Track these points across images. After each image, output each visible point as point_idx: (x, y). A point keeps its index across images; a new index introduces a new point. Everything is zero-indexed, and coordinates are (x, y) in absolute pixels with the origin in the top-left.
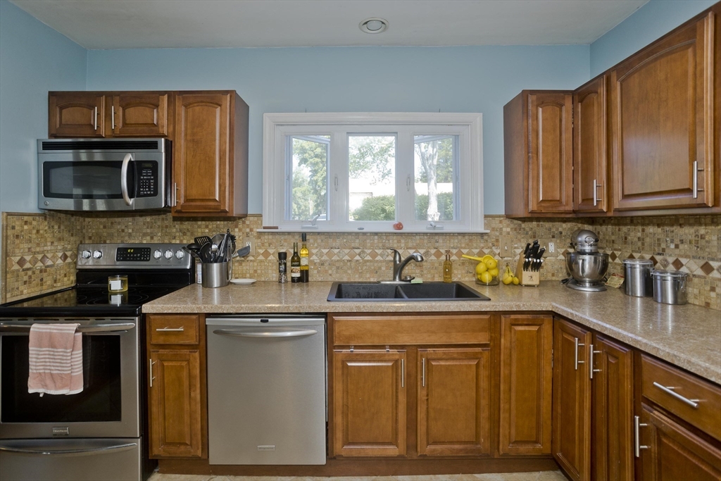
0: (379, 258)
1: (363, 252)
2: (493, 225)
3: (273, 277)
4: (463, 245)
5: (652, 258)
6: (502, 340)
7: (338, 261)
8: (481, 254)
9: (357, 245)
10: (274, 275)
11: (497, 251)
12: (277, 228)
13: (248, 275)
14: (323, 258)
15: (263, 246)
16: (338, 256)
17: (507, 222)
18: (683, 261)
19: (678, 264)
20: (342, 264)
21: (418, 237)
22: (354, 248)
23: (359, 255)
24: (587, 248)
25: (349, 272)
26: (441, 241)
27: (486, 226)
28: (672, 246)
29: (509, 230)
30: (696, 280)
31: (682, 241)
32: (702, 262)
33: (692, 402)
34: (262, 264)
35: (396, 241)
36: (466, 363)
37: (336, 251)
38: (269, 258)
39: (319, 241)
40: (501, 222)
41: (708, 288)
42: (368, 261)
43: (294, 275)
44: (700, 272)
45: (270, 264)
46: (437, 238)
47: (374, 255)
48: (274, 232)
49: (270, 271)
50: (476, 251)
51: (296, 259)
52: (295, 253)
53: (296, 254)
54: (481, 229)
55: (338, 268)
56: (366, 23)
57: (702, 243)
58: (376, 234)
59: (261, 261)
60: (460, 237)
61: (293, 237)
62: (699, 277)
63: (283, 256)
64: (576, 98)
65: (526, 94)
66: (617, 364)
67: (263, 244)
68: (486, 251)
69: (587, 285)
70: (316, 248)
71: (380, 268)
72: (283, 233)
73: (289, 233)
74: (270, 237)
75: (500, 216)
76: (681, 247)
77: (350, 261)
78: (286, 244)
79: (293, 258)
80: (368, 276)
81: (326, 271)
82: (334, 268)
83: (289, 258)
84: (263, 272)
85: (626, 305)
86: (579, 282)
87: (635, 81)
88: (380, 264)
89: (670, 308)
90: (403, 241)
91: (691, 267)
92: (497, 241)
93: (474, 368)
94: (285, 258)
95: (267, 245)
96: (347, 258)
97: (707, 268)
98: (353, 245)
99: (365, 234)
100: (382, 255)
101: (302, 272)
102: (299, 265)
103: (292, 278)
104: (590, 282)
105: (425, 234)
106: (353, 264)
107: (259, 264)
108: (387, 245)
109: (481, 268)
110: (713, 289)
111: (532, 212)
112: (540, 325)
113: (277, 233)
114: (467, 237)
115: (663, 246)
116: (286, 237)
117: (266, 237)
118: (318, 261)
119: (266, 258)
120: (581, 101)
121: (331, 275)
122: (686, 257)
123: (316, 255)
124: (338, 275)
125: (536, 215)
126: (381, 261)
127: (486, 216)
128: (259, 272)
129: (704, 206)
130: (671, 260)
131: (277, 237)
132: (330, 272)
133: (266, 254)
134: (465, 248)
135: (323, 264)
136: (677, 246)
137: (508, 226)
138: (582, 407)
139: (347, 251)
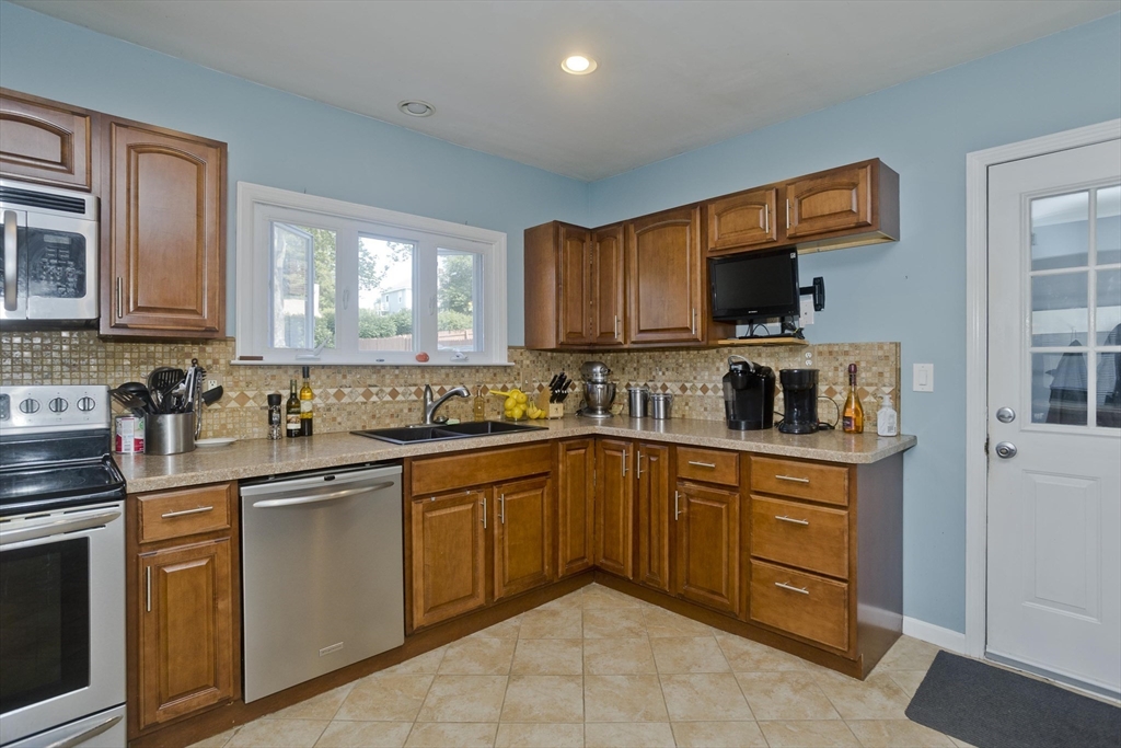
0: (400, 398)
1: (382, 390)
2: (515, 358)
3: (254, 433)
4: (488, 380)
5: (646, 385)
6: (561, 466)
7: (349, 404)
8: (504, 389)
9: (373, 382)
10: (259, 430)
11: (519, 386)
12: (261, 358)
13: (210, 434)
14: (329, 401)
15: (237, 386)
16: (350, 397)
17: (527, 353)
18: (668, 384)
19: (664, 387)
20: (355, 407)
21: (443, 371)
22: (370, 386)
23: (377, 394)
24: (600, 378)
25: (364, 417)
26: (466, 375)
27: (510, 358)
28: (660, 373)
29: (528, 362)
30: (676, 399)
31: (667, 369)
32: (680, 384)
33: (713, 466)
34: (236, 414)
35: (419, 376)
36: (533, 493)
37: (346, 391)
38: (248, 405)
39: (324, 377)
40: (521, 354)
41: (684, 404)
42: (387, 402)
43: (292, 426)
44: (679, 392)
45: (249, 414)
46: (462, 371)
47: (394, 394)
48: (254, 364)
49: (249, 425)
50: (500, 386)
51: (294, 403)
52: (292, 394)
53: (293, 396)
54: (505, 362)
55: (349, 413)
56: (406, 104)
57: (681, 369)
58: (397, 367)
59: (233, 410)
60: (485, 371)
61: (286, 372)
62: (678, 396)
63: (274, 399)
64: (595, 237)
65: (557, 225)
66: (658, 461)
67: (236, 384)
68: (509, 386)
69: (600, 412)
70: (320, 387)
71: (401, 410)
72: (270, 366)
73: (279, 367)
74: (249, 372)
75: (521, 348)
76: (667, 373)
77: (365, 403)
78: (273, 382)
79: (289, 402)
80: (388, 421)
81: (334, 419)
82: (344, 414)
83: (284, 402)
84: (237, 426)
85: (630, 421)
86: (594, 411)
87: (649, 237)
88: (401, 406)
89: (662, 422)
90: (427, 376)
91: (673, 389)
92: (519, 374)
93: (540, 497)
94: (279, 403)
95: (243, 384)
96: (361, 399)
97: (683, 389)
98: (369, 382)
99: (383, 367)
100: (404, 395)
101: (303, 421)
102: (299, 413)
103: (288, 431)
104: (602, 410)
105: (451, 367)
106: (369, 407)
107: (230, 415)
108: (410, 381)
109: (509, 403)
110: (687, 404)
111: (562, 344)
112: (585, 448)
113: (260, 366)
114: (491, 370)
115: (654, 373)
116: (275, 372)
117: (242, 372)
118: (323, 405)
119: (242, 404)
120: (600, 241)
121: (340, 424)
122: (670, 381)
123: (320, 397)
124: (349, 423)
125: (567, 347)
126: (402, 402)
127: (509, 348)
128: (230, 426)
129: (696, 340)
130: (659, 385)
131: (260, 371)
132: (339, 419)
133: (243, 398)
134: (490, 383)
135: (329, 410)
136: (664, 374)
137: (528, 358)
138: (625, 508)
139: (361, 390)
